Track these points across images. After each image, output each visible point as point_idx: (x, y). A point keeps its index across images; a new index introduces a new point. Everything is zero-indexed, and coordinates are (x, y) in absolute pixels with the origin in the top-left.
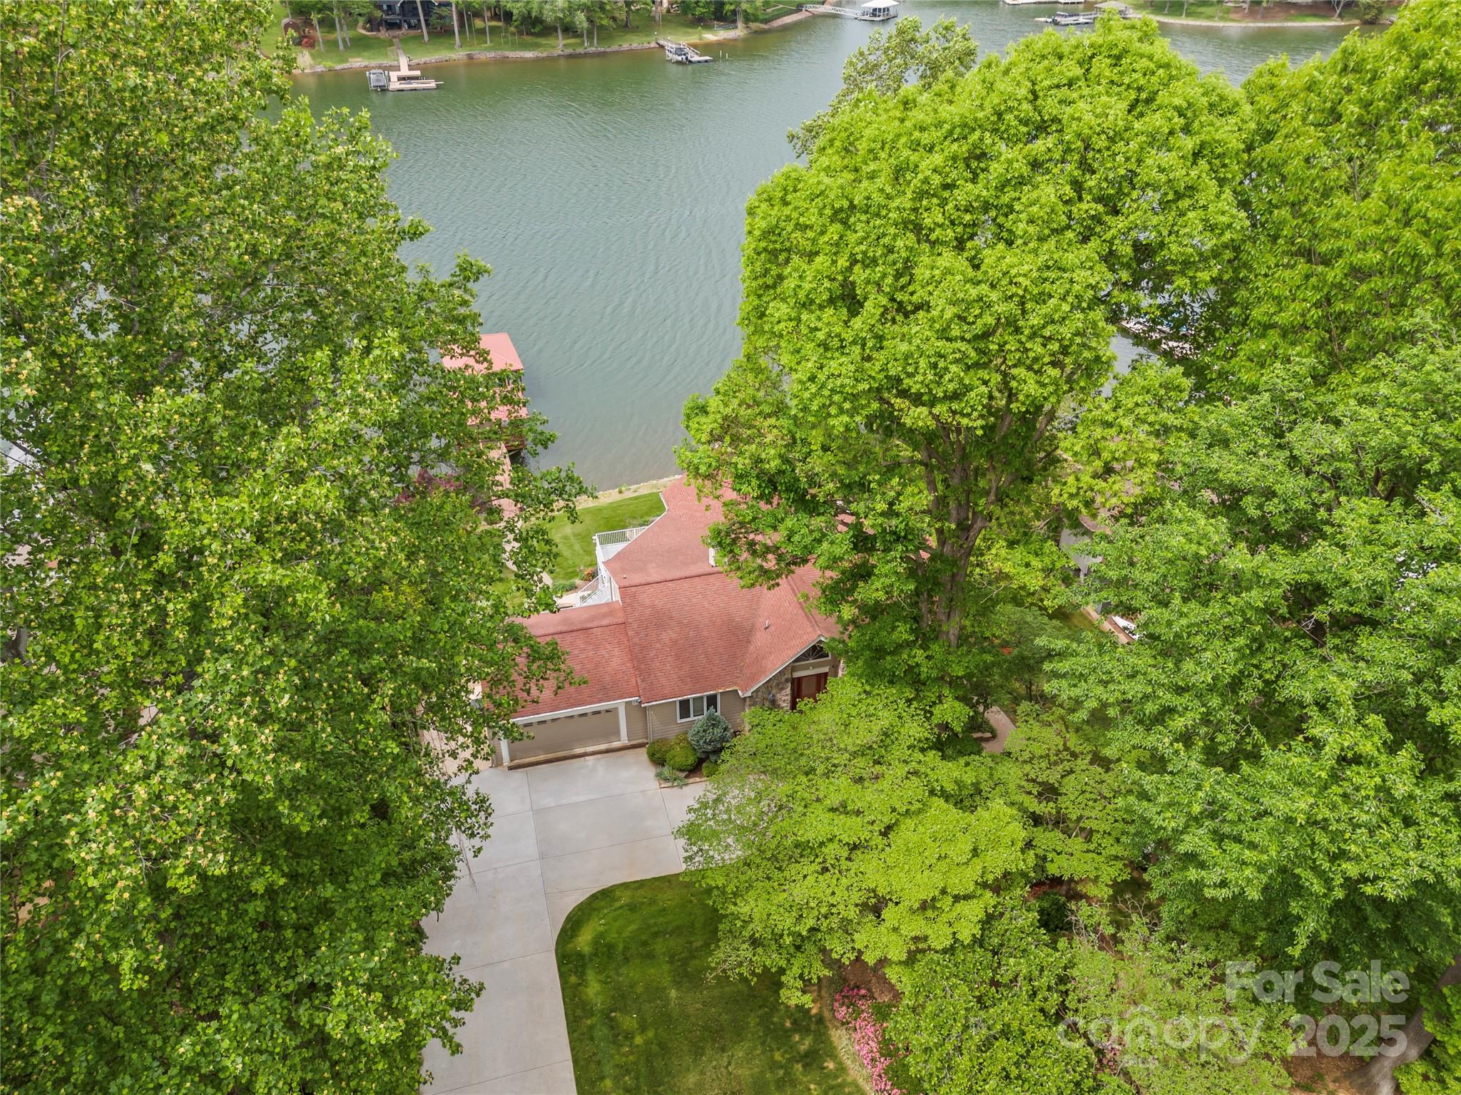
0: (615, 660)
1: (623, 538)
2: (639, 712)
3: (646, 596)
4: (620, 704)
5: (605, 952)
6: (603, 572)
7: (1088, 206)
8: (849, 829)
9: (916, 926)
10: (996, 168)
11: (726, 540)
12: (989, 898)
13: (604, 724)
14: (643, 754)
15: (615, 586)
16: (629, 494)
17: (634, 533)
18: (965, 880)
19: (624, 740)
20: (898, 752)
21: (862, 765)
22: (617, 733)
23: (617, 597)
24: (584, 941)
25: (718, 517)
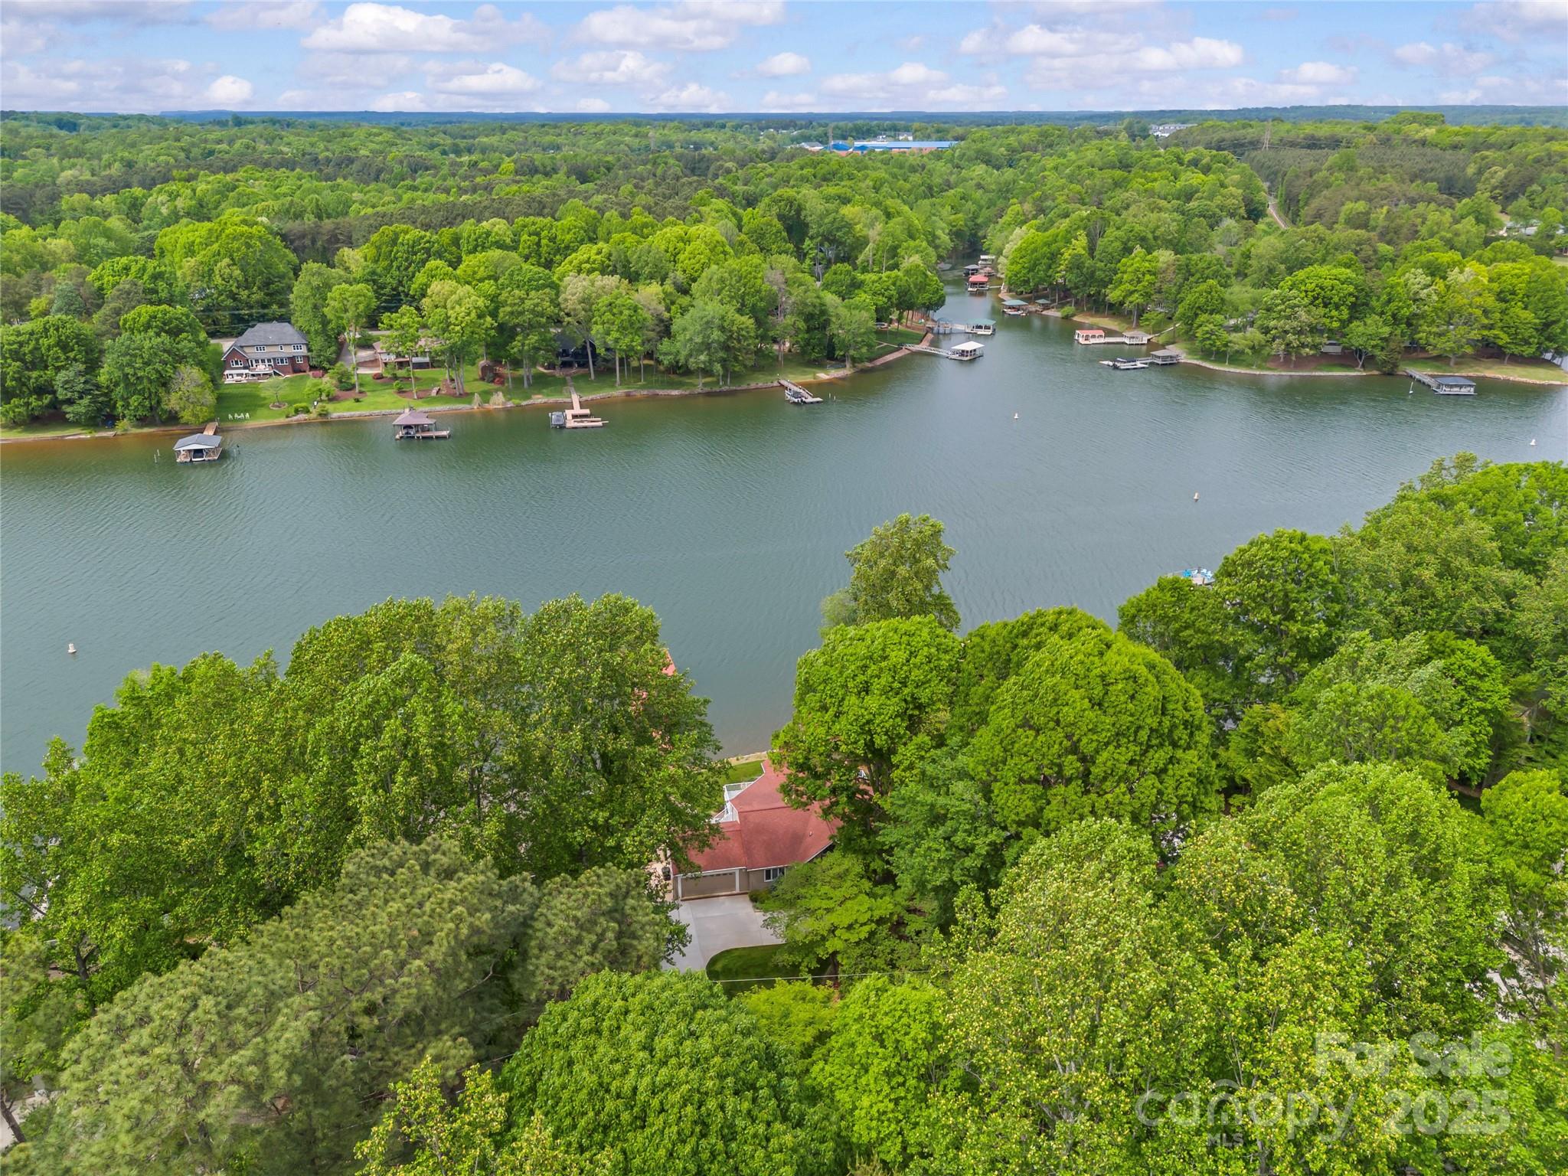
0: (735, 847)
1: (738, 788)
2: (745, 875)
3: (752, 817)
4: (736, 870)
5: (727, 972)
6: (729, 806)
7: (896, 685)
8: (825, 904)
9: (846, 935)
10: (869, 672)
11: (786, 790)
12: (874, 926)
13: (726, 881)
14: (747, 897)
15: (736, 812)
16: (742, 761)
17: (745, 786)
18: (864, 918)
19: (737, 891)
20: (851, 876)
21: (836, 882)
22: (734, 886)
23: (737, 819)
24: (718, 967)
25: (783, 780)
